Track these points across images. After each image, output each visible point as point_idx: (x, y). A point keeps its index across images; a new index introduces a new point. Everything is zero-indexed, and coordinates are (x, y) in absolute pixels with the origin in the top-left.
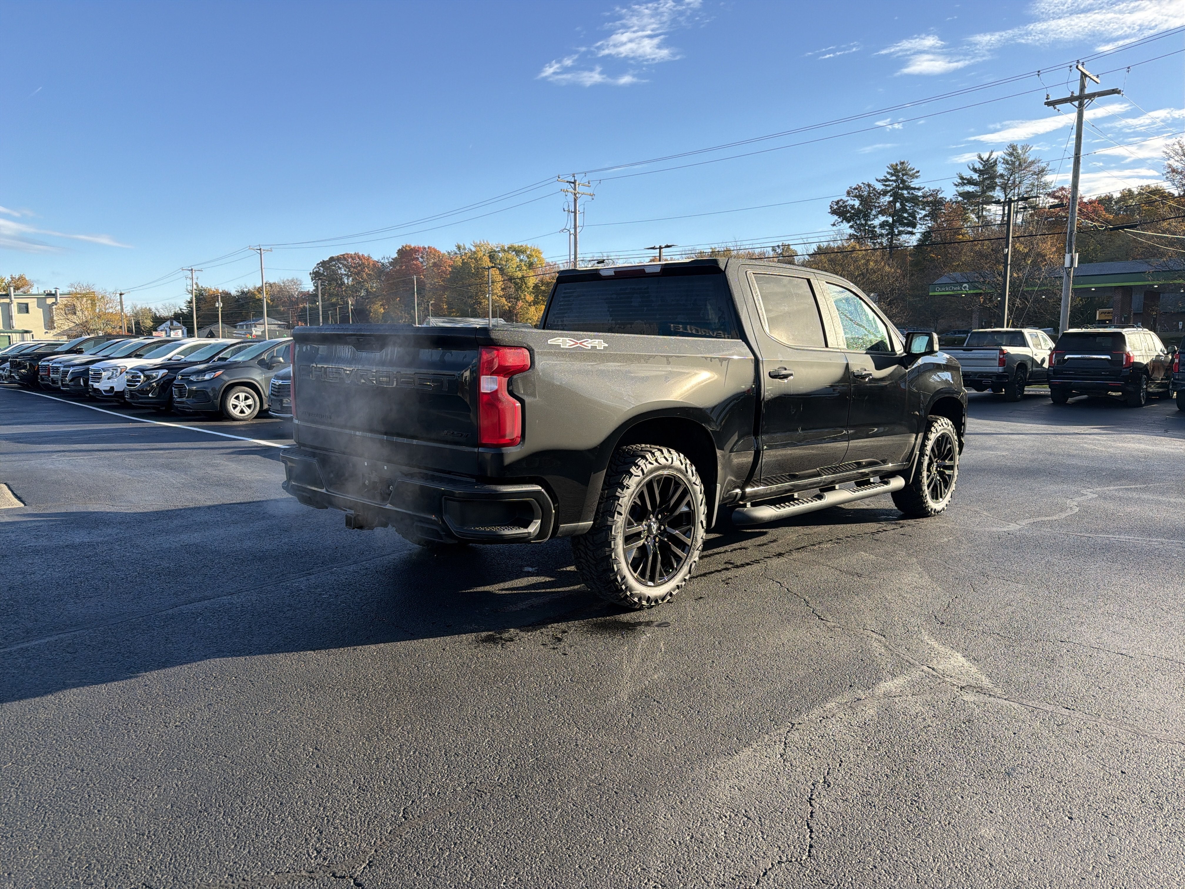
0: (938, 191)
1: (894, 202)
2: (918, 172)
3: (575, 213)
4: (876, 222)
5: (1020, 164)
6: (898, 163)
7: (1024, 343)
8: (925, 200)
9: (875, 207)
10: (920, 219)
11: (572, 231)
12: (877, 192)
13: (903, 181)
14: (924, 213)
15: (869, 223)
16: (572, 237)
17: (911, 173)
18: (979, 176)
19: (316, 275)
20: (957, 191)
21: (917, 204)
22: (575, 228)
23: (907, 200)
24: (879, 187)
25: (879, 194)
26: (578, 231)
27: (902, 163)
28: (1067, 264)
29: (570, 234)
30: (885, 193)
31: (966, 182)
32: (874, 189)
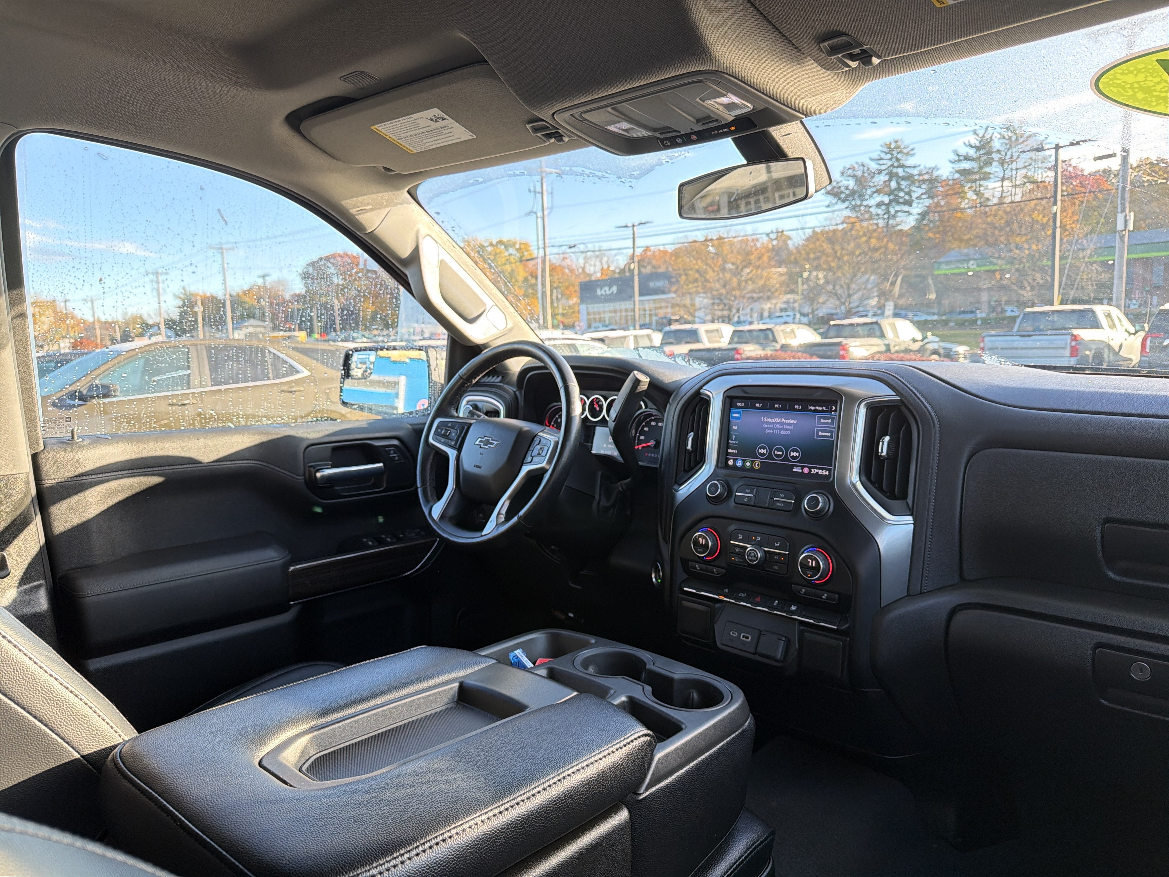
0: (934, 169)
1: (890, 180)
2: (913, 149)
3: (542, 193)
4: (872, 202)
5: (1017, 139)
6: (892, 142)
7: (1096, 325)
8: (921, 178)
9: (870, 186)
10: (917, 198)
11: (540, 214)
12: (871, 171)
13: (898, 160)
14: (920, 191)
15: (865, 203)
16: (540, 221)
17: (905, 151)
18: (976, 152)
19: (305, 276)
20: (953, 168)
21: (913, 182)
22: (543, 210)
23: (903, 178)
24: (874, 166)
25: (874, 173)
26: (546, 212)
27: (896, 142)
28: (1120, 226)
29: (537, 218)
30: (880, 172)
31: (962, 158)
32: (868, 169)
